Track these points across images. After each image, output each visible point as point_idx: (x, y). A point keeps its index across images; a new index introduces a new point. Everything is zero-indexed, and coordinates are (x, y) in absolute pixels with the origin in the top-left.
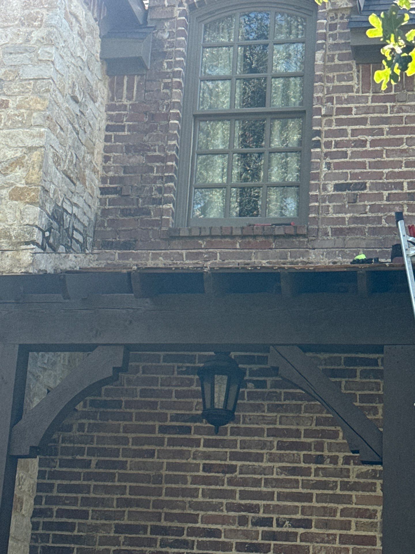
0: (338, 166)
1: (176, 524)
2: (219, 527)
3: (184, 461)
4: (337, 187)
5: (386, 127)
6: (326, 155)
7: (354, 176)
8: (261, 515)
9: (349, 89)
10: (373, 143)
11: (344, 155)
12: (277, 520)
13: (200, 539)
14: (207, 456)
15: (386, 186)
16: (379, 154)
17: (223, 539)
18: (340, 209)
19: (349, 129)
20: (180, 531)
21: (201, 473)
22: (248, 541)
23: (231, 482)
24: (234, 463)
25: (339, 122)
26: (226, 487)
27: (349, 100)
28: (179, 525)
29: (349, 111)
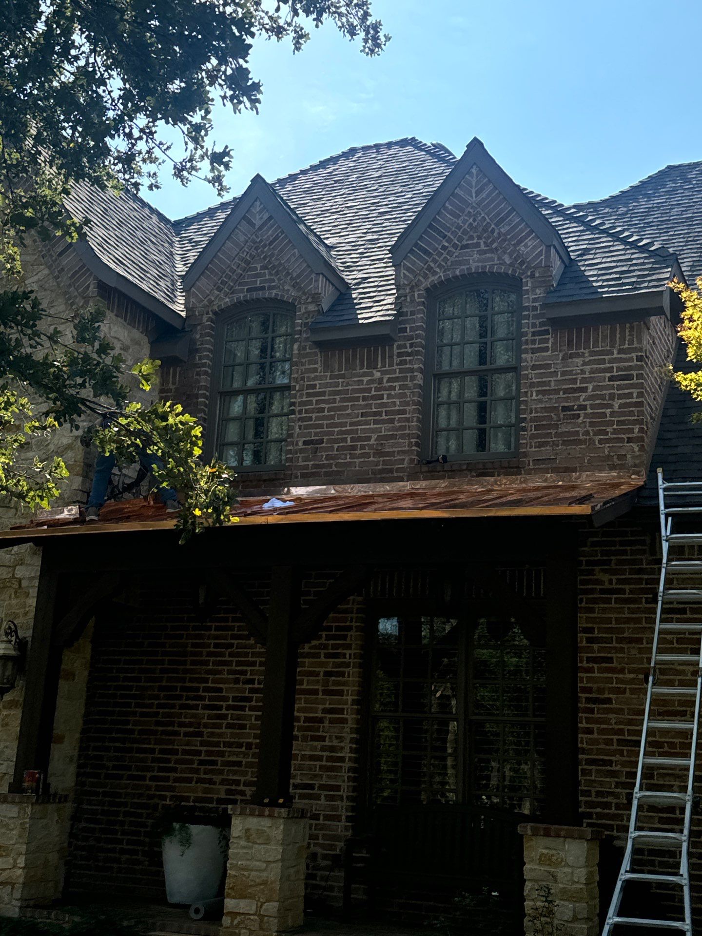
0: (306, 427)
1: (195, 685)
2: (221, 686)
3: (202, 641)
4: (305, 443)
5: (337, 397)
6: (300, 419)
7: (316, 434)
8: (248, 676)
9: (315, 370)
10: (330, 410)
11: (310, 419)
12: (258, 680)
13: (210, 694)
14: (217, 637)
15: (336, 441)
16: (332, 417)
17: (224, 694)
18: (306, 459)
19: (314, 399)
20: (197, 689)
21: (212, 649)
22: (240, 695)
23: (230, 655)
24: (233, 641)
25: (308, 395)
26: (227, 658)
27: (314, 379)
28: (197, 685)
29: (314, 386)
